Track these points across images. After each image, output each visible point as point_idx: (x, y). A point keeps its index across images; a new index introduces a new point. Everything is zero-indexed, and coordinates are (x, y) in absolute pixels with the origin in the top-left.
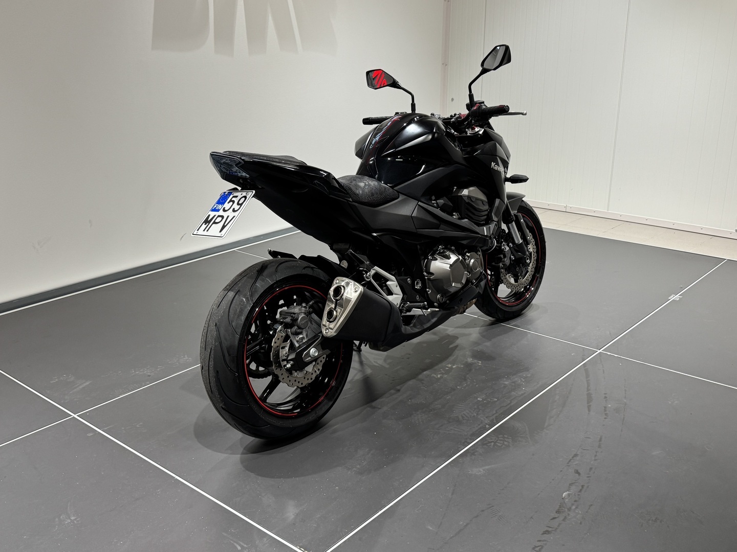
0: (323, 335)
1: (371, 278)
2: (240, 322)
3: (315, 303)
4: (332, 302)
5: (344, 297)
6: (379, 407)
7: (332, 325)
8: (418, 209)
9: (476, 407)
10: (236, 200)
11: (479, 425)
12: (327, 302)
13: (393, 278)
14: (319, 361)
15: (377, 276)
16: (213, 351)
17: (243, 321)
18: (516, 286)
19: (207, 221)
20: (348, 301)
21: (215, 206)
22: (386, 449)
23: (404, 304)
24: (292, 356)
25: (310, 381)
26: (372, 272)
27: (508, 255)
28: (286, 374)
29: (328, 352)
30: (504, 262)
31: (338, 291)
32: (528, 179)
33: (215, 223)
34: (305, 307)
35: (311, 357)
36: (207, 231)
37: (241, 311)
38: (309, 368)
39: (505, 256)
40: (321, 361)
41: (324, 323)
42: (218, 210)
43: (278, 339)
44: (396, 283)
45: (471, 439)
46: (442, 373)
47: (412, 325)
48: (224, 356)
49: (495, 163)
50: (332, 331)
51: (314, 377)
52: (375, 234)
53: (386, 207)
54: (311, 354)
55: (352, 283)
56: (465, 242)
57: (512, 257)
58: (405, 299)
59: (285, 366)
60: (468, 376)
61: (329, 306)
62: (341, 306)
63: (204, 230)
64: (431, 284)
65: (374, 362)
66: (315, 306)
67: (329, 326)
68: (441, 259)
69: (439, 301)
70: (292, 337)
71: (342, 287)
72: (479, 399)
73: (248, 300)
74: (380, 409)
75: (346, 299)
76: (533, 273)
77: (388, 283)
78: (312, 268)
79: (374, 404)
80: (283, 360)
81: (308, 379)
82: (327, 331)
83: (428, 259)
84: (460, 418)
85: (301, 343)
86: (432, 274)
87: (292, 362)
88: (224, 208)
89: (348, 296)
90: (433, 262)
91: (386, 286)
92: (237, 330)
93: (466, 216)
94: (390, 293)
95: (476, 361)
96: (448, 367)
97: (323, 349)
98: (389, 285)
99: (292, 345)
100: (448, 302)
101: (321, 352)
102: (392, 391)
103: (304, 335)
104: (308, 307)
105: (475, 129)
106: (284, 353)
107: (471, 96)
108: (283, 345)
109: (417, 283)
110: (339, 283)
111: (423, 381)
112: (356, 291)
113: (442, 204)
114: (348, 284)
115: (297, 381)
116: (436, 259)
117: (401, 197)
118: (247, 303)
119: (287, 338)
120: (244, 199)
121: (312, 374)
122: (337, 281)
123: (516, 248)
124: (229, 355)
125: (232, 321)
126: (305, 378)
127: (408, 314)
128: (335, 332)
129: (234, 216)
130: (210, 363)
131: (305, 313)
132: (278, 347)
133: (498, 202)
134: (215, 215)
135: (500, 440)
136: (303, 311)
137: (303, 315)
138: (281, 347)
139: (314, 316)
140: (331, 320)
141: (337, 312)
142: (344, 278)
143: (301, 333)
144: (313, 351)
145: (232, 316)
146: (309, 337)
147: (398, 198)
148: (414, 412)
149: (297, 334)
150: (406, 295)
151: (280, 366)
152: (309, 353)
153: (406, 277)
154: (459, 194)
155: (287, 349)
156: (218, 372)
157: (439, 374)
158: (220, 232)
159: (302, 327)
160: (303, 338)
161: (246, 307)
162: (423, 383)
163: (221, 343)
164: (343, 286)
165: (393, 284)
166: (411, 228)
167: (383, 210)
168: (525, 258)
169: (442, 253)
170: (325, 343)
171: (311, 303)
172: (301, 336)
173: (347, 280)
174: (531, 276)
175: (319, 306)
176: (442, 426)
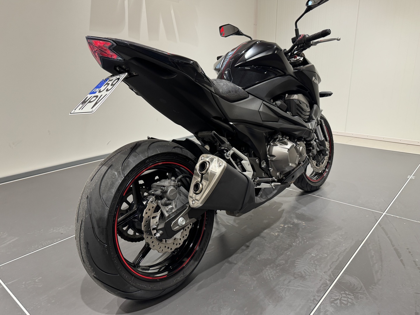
0: (189, 206)
1: (230, 157)
2: (110, 194)
3: (183, 177)
4: (198, 176)
5: (209, 171)
6: (235, 262)
7: (198, 197)
8: (263, 106)
9: (312, 262)
10: (110, 83)
11: (321, 280)
12: (194, 176)
13: (246, 158)
14: (186, 228)
15: (234, 156)
16: (83, 223)
17: (114, 193)
18: (318, 169)
19: (84, 102)
20: (213, 175)
21: (94, 90)
22: (246, 309)
23: (255, 179)
24: (161, 226)
25: (178, 246)
26: (231, 152)
27: (316, 147)
28: (156, 242)
29: (194, 220)
30: (313, 152)
31: (203, 166)
32: (332, 94)
33: (90, 102)
34: (174, 181)
35: (179, 226)
36: (82, 109)
37: (113, 184)
38: (178, 236)
39: (313, 148)
40: (188, 228)
41: (191, 195)
42: (95, 93)
43: (149, 210)
44: (248, 162)
45: (318, 296)
46: (278, 232)
47: (259, 196)
48: (93, 228)
49: (315, 78)
50: (198, 202)
51: (181, 242)
52: (231, 123)
53: (240, 103)
54: (179, 223)
55: (216, 158)
56: (297, 133)
57: (318, 149)
58: (255, 175)
59: (155, 234)
60: (298, 234)
61: (196, 179)
62: (207, 179)
63: (80, 109)
64: (273, 165)
65: (227, 222)
66: (183, 180)
67: (195, 197)
68: (281, 145)
69: (279, 178)
70: (162, 208)
71: (207, 162)
72: (312, 255)
73: (120, 174)
74: (236, 264)
75: (211, 173)
76: (327, 161)
77: (243, 162)
78: (181, 148)
79: (230, 259)
80: (154, 229)
81: (177, 244)
82: (194, 202)
83: (270, 145)
84: (303, 273)
85: (170, 213)
86: (274, 156)
87: (161, 232)
88: (100, 90)
89: (213, 170)
90: (274, 147)
91: (241, 164)
92: (107, 202)
93: (297, 114)
94: (244, 170)
95: (300, 222)
96: (281, 227)
97: (190, 218)
98: (243, 163)
99: (162, 214)
100: (284, 178)
101: (188, 221)
102: (243, 247)
103: (174, 206)
104: (176, 180)
105: (296, 57)
106: (155, 222)
107: (297, 31)
108: (154, 215)
109: (263, 163)
110: (203, 159)
111: (265, 239)
112: (220, 166)
113: (280, 104)
114: (212, 160)
115: (167, 247)
116: (277, 145)
117: (251, 97)
118: (119, 176)
119: (157, 208)
120: (117, 80)
121: (180, 239)
122: (203, 158)
123: (320, 143)
124: (99, 227)
125: (103, 194)
126: (174, 244)
127: (258, 187)
128: (201, 203)
129: (107, 94)
130: (81, 235)
131: (174, 186)
132: (149, 217)
133: (316, 107)
134: (92, 96)
135: (343, 297)
136: (172, 184)
137: (172, 188)
138: (152, 217)
139: (182, 189)
140: (197, 192)
141: (202, 185)
142: (209, 155)
143: (170, 204)
144: (181, 221)
145: (103, 189)
146: (178, 207)
147: (248, 97)
148: (264, 268)
149: (166, 205)
150: (256, 172)
151: (151, 234)
152: (178, 222)
153: (255, 158)
154: (291, 98)
155: (158, 218)
156: (87, 243)
157: (277, 232)
158: (92, 108)
159: (171, 198)
160: (172, 208)
161: (117, 180)
162: (266, 240)
163: (90, 215)
164: (209, 162)
165: (246, 163)
166: (259, 120)
167: (237, 105)
168: (326, 150)
169: (281, 140)
170: (192, 212)
171: (179, 177)
172: (170, 207)
173: (211, 156)
174: (327, 162)
175: (186, 180)
176: (290, 282)
